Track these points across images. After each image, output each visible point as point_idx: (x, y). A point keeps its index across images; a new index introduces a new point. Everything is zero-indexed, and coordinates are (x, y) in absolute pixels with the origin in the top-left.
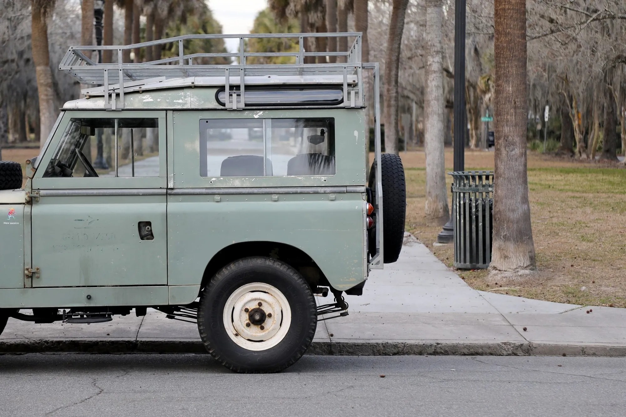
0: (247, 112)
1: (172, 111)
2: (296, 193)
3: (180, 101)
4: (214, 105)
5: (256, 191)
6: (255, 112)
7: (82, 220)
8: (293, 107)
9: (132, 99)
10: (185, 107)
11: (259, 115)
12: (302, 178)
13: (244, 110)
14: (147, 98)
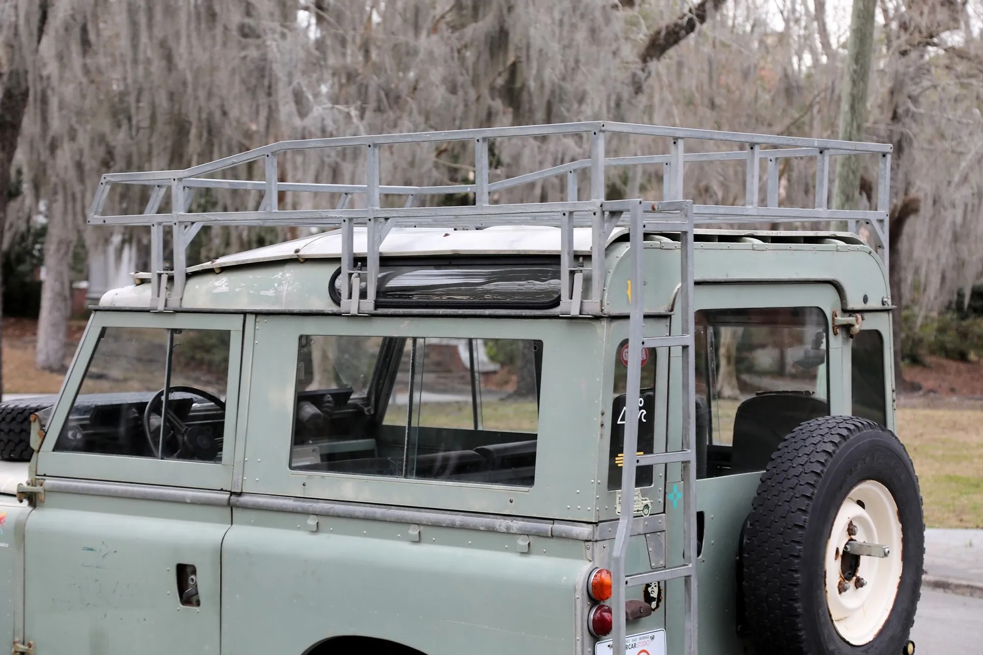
0: (379, 321)
1: (254, 316)
3: (271, 293)
4: (324, 304)
5: (379, 512)
7: (92, 550)
9: (197, 287)
10: (277, 307)
11: (400, 330)
13: (372, 316)
14: (221, 283)
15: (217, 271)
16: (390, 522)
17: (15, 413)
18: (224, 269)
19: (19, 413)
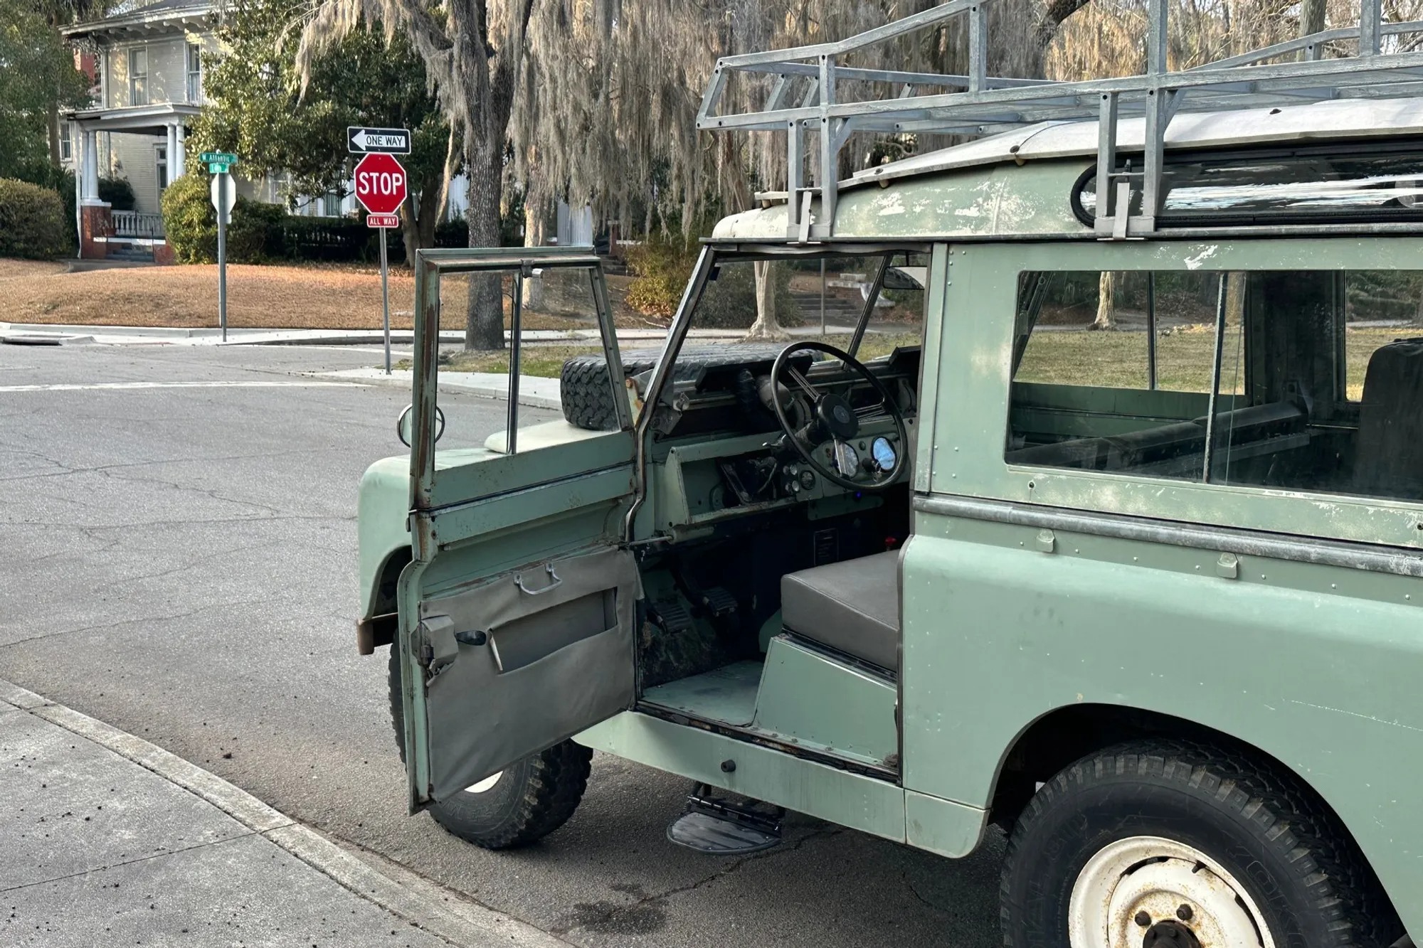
0: (1163, 248)
1: (945, 246)
2: (1303, 560)
3: (973, 212)
4: (1062, 222)
5: (1163, 531)
6: (1191, 246)
8: (1322, 228)
9: (854, 208)
10: (981, 233)
11: (1201, 260)
12: (1333, 506)
13: (1150, 240)
14: (891, 203)
15: (883, 185)
16: (1184, 546)
17: (592, 373)
18: (894, 182)
19: (597, 373)
